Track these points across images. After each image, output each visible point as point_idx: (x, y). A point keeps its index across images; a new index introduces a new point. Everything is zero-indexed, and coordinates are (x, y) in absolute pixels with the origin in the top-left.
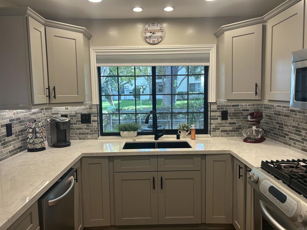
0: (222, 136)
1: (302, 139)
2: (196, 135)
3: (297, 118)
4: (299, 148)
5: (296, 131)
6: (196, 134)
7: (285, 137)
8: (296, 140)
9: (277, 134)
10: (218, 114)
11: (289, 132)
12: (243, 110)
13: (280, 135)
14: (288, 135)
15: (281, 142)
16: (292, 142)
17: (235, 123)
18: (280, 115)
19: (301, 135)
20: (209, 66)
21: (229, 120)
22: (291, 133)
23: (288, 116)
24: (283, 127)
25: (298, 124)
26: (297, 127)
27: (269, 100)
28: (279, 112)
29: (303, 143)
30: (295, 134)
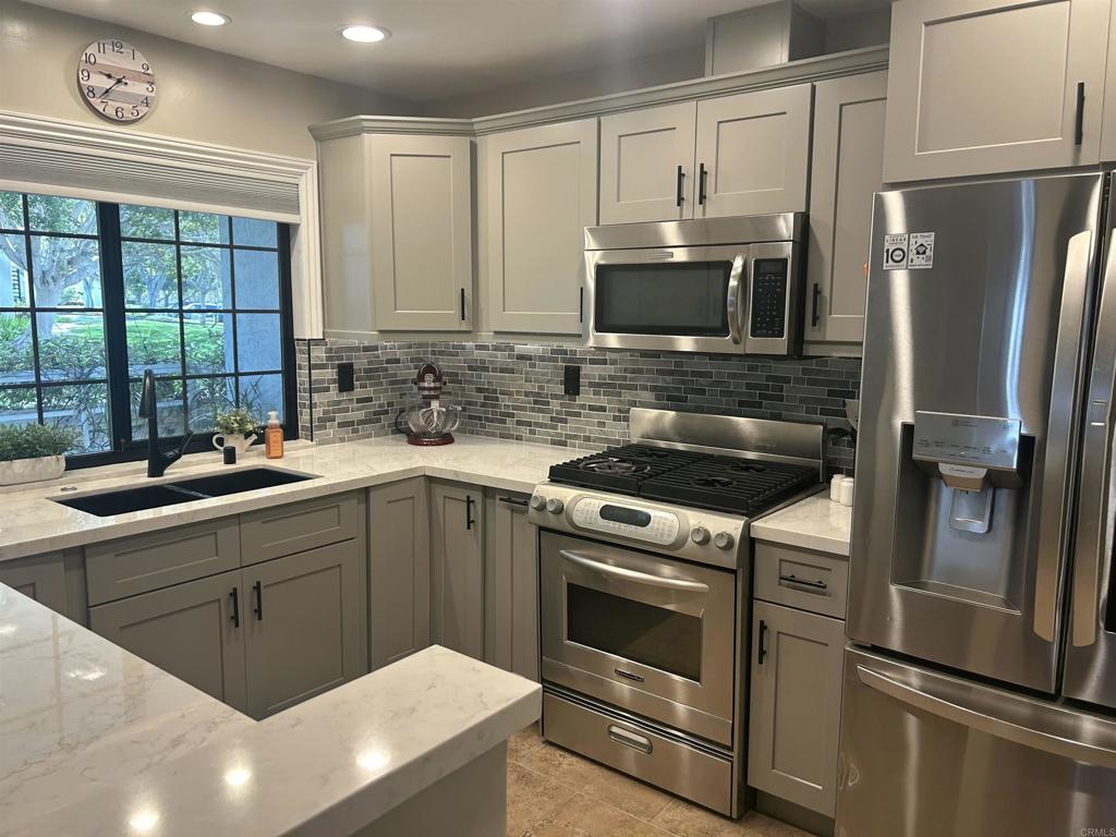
0: (342, 440)
1: (552, 419)
2: (285, 443)
3: (537, 373)
4: (545, 441)
5: (536, 402)
6: (285, 440)
7: (504, 422)
8: (537, 424)
9: (480, 418)
10: (330, 374)
11: (515, 408)
12: (388, 362)
13: (487, 419)
14: (512, 415)
15: (494, 435)
16: (524, 431)
17: (369, 400)
18: (486, 369)
19: (551, 411)
20: (299, 225)
21: (358, 392)
22: (524, 409)
23: (512, 371)
24: (497, 398)
25: (541, 388)
26: (538, 394)
27: (496, 333)
28: (483, 361)
29: (555, 428)
30: (533, 410)
